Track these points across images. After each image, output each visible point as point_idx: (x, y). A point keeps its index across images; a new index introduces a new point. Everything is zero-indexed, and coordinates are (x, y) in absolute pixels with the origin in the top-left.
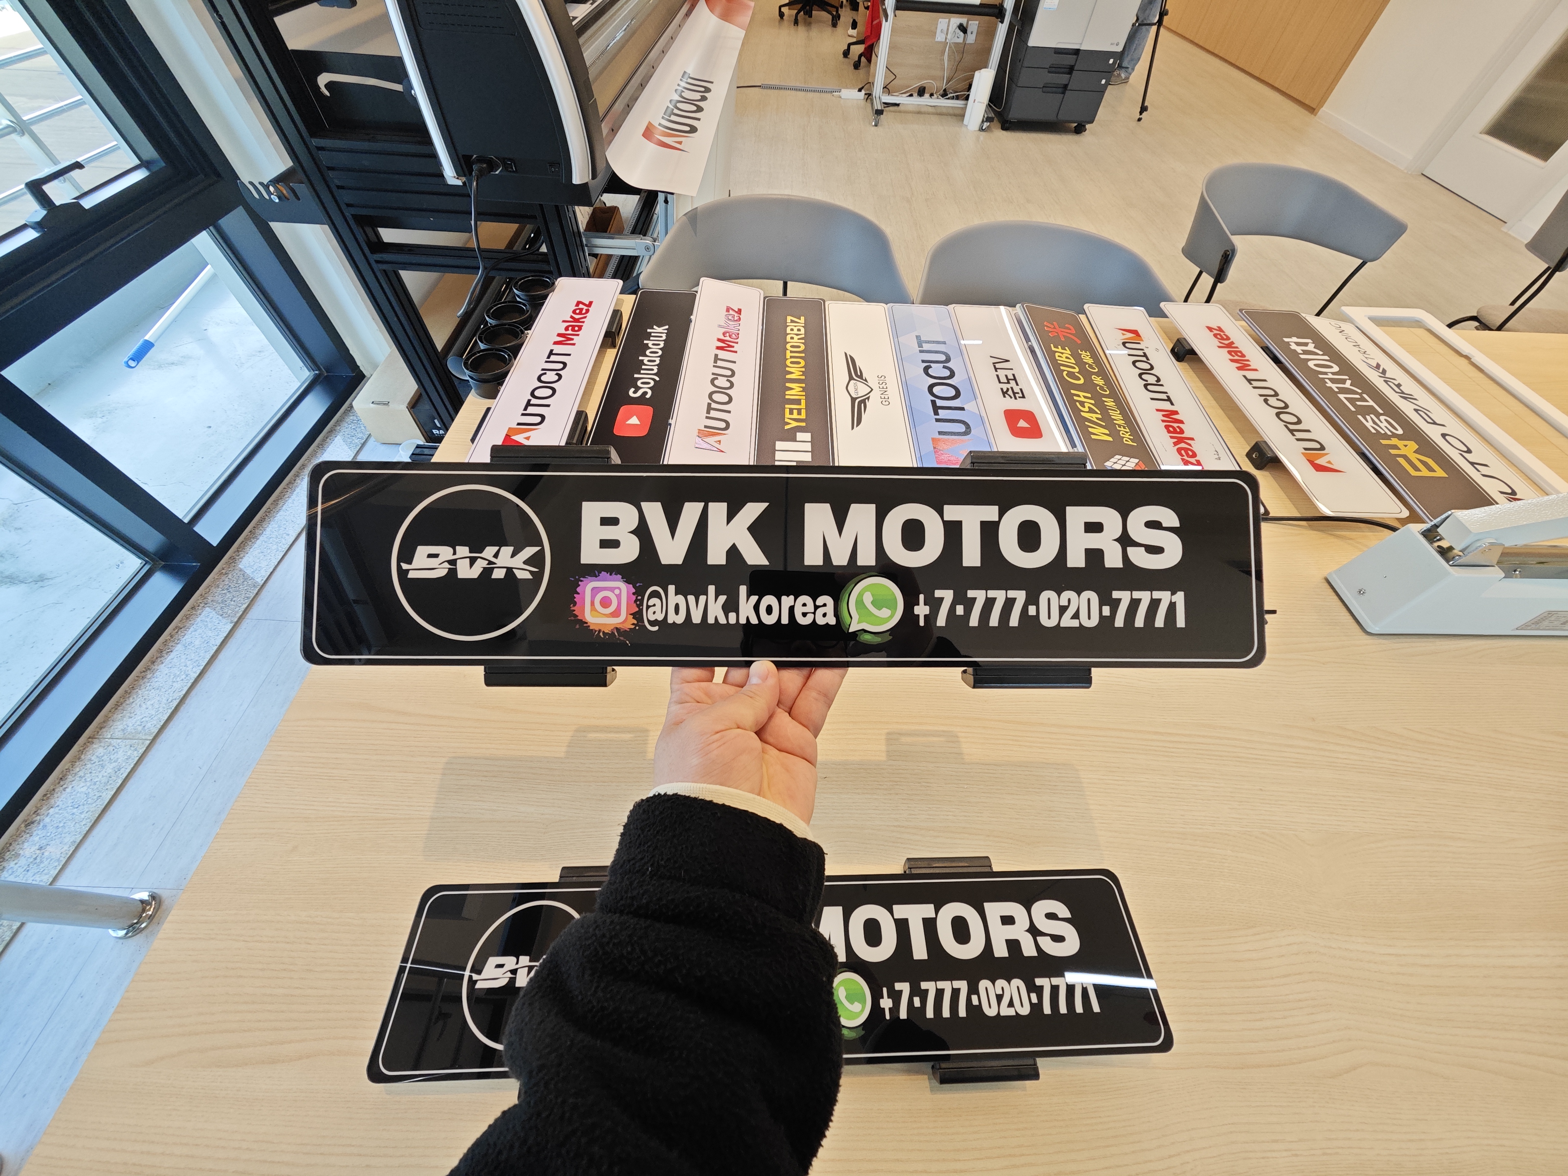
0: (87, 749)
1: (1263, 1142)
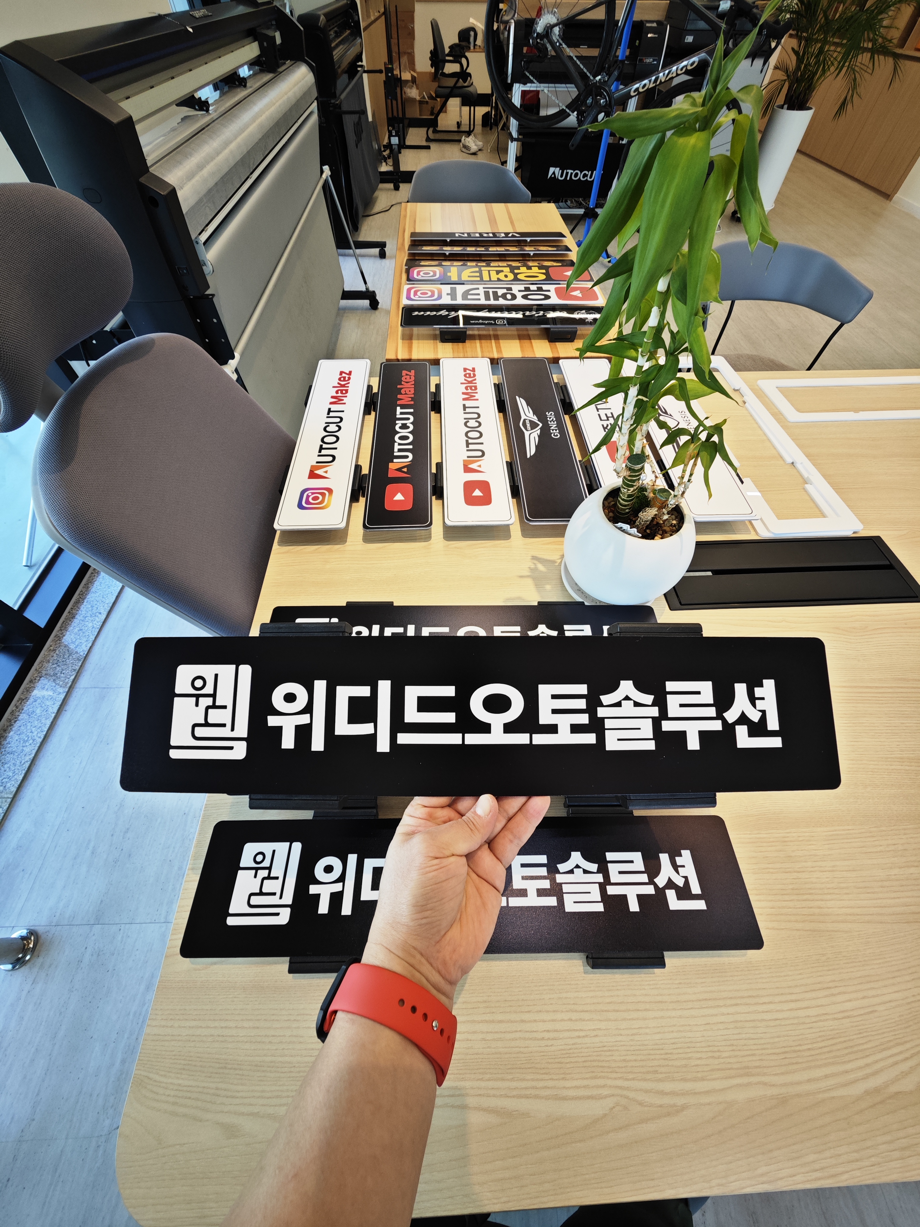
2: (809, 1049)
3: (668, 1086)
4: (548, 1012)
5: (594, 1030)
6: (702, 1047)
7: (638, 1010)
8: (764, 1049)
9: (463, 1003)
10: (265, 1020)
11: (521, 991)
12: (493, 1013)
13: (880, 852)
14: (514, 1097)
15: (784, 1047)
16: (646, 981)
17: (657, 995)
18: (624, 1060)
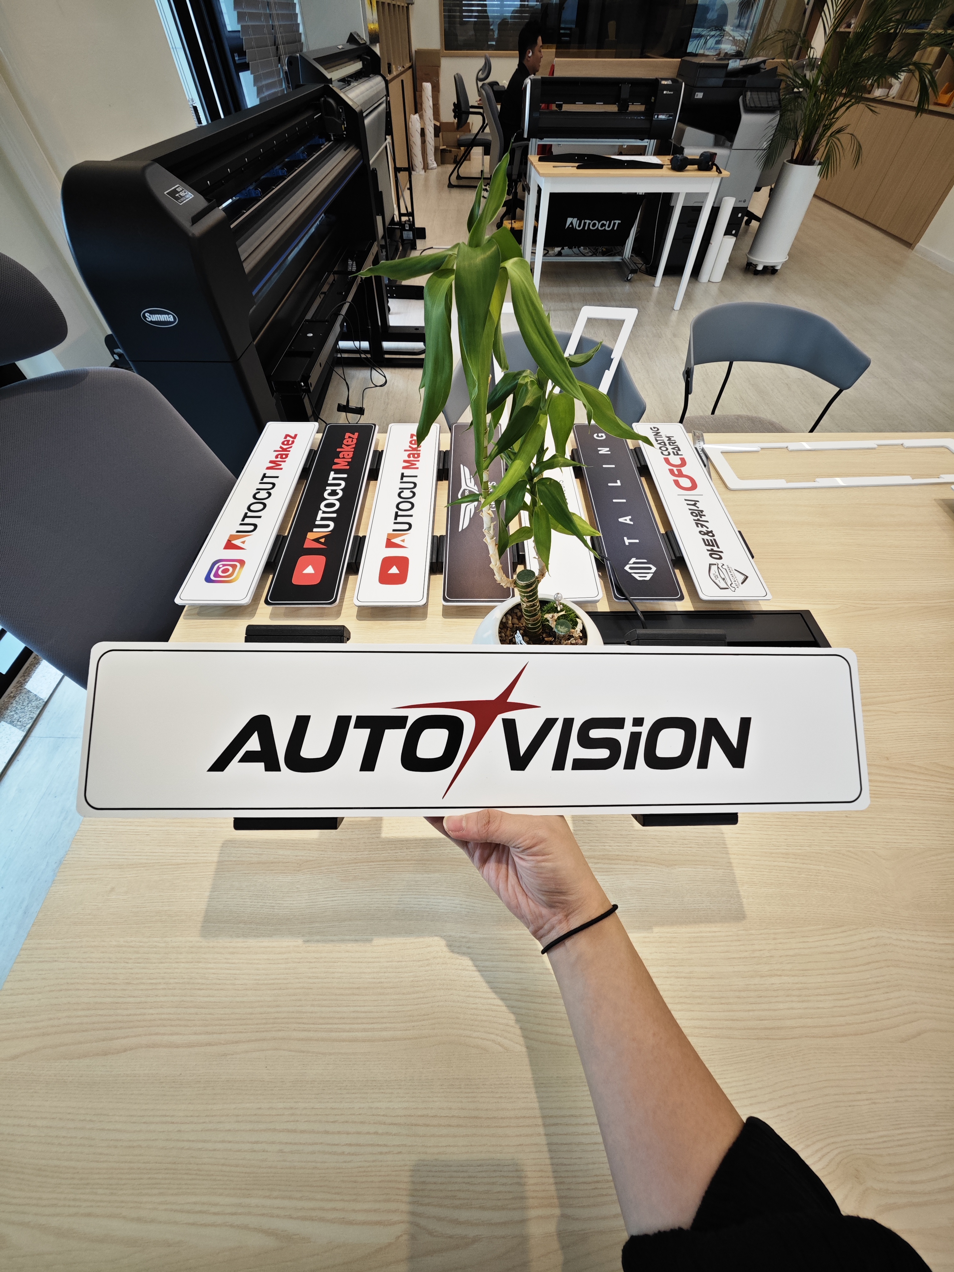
1: (850, 1094)
3: (464, 1215)
5: (398, 1146)
6: (509, 1171)
7: (450, 1126)
8: (575, 1177)
9: (269, 1109)
10: (60, 1119)
11: (332, 1098)
12: (297, 1121)
13: (743, 958)
14: (297, 1218)
15: (596, 1176)
16: (466, 1093)
17: (474, 1109)
18: (424, 1183)
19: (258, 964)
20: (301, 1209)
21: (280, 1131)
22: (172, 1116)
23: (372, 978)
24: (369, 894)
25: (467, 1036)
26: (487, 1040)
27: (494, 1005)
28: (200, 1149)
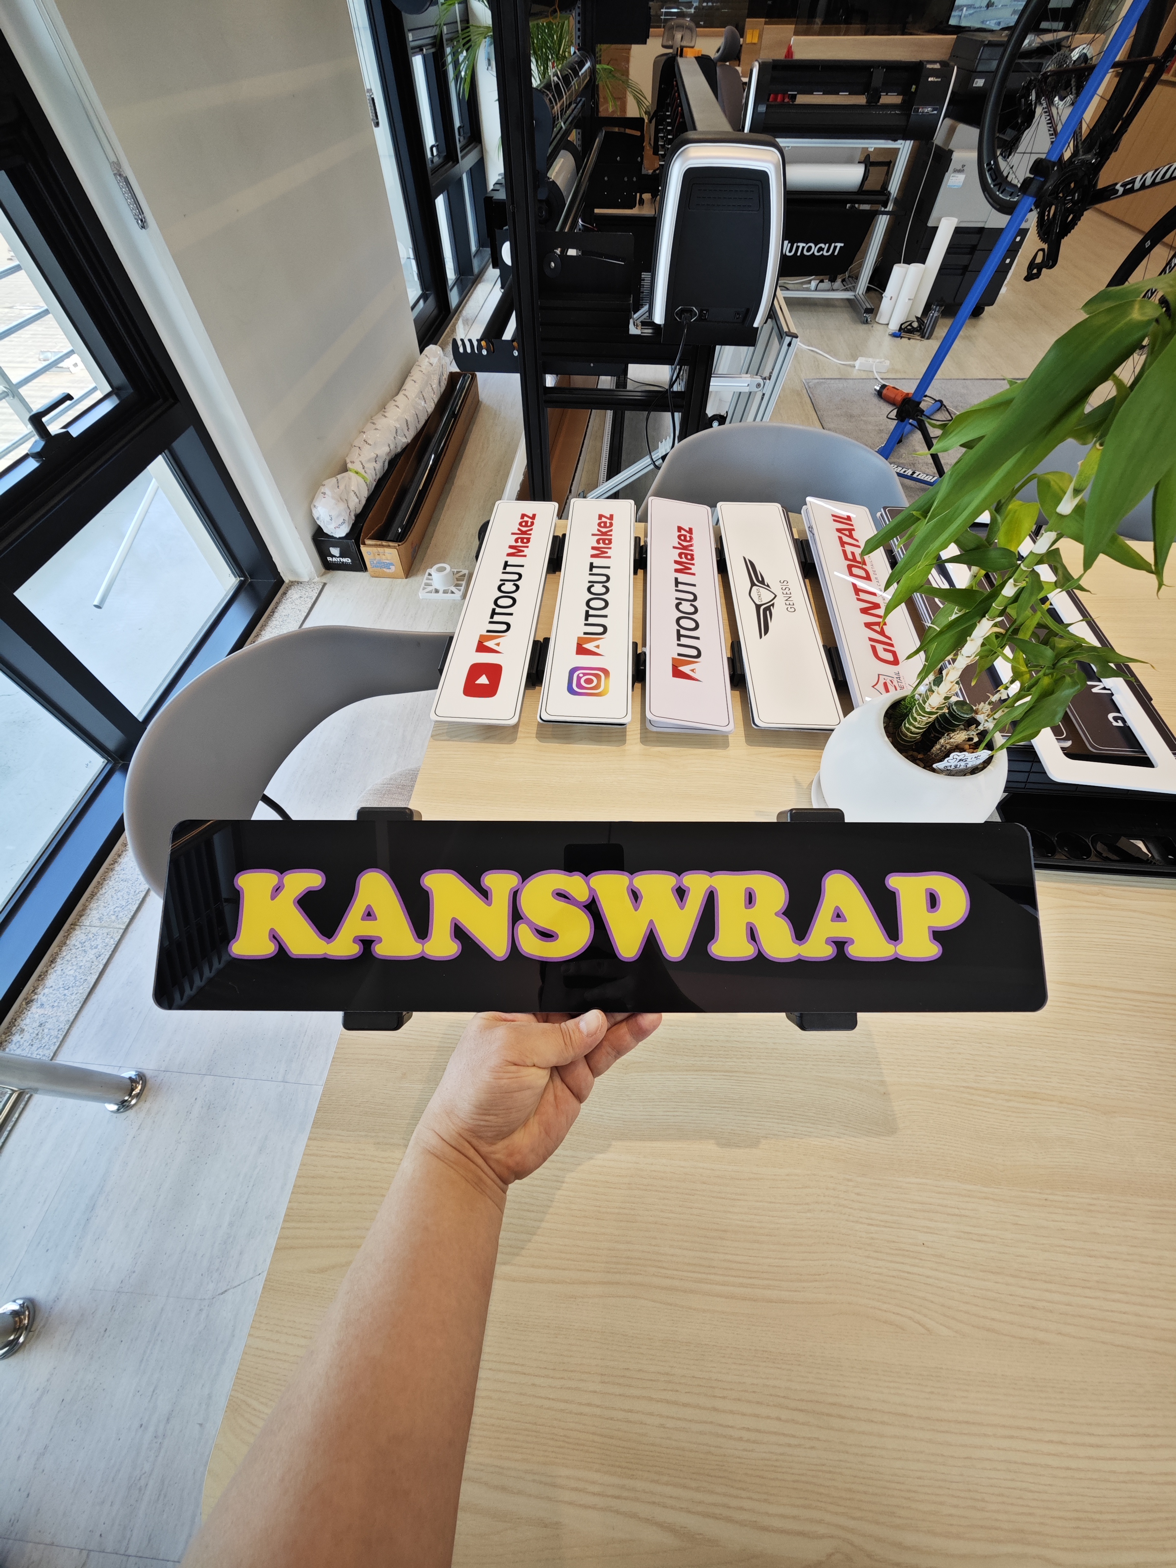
0: (71, 935)
2: (1113, 1521)
3: (909, 1539)
4: (749, 1402)
5: (809, 1439)
6: (960, 1490)
7: (872, 1421)
8: (1048, 1509)
9: (640, 1370)
11: (714, 1367)
12: (677, 1391)
14: (698, 1513)
15: (1077, 1511)
16: (885, 1381)
17: (899, 1404)
18: (850, 1490)
19: (595, 1186)
20: (700, 1502)
21: (658, 1401)
22: (523, 1365)
23: (740, 1220)
24: (716, 1111)
25: (875, 1308)
26: (902, 1315)
27: (904, 1272)
28: (562, 1411)
